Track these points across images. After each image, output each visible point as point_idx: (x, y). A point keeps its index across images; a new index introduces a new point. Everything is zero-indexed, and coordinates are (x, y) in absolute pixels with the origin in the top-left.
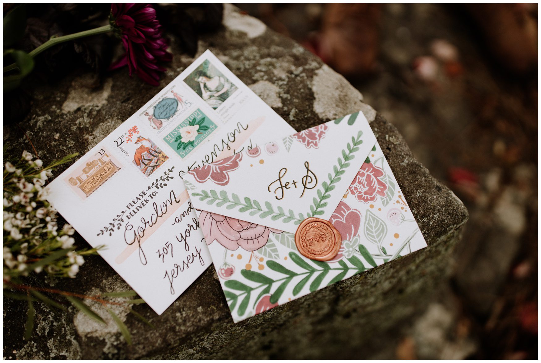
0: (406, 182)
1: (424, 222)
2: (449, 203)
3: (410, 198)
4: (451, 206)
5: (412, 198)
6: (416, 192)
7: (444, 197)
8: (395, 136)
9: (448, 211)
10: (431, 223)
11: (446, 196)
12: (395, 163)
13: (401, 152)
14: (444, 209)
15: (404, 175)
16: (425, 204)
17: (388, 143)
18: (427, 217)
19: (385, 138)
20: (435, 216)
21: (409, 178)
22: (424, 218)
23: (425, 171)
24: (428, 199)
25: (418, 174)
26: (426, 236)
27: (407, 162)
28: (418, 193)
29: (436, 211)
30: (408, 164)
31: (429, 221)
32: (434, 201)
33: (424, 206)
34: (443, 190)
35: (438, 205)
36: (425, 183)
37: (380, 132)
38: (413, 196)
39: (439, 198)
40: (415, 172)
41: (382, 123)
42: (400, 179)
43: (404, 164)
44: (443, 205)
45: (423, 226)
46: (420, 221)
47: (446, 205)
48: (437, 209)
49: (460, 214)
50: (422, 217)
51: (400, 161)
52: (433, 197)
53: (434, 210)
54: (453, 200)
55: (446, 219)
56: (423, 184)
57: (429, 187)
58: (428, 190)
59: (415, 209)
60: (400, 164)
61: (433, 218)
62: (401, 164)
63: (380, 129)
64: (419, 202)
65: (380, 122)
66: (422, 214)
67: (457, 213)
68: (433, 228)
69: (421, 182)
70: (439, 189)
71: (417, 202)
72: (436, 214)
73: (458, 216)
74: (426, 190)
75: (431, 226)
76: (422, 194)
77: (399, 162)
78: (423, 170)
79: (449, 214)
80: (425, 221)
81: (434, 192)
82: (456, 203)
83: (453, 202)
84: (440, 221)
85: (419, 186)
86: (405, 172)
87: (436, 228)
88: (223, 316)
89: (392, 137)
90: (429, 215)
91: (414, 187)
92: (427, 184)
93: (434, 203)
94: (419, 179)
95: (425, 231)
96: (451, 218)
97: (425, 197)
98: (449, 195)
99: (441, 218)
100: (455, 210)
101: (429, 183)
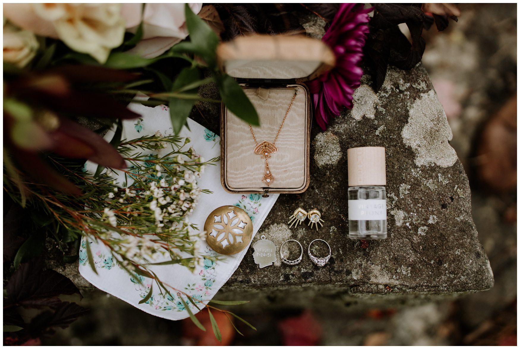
0: (452, 237)
1: (449, 277)
2: (481, 272)
3: (448, 252)
4: (481, 275)
5: (450, 253)
6: (456, 250)
7: (479, 264)
8: (463, 190)
9: (476, 278)
10: (455, 281)
11: (481, 264)
12: (451, 215)
13: (461, 206)
14: (473, 275)
15: (453, 230)
16: (458, 263)
17: (454, 192)
18: (455, 275)
19: (454, 187)
20: (462, 277)
21: (456, 235)
22: (451, 274)
23: (474, 233)
24: (464, 260)
25: (467, 234)
26: (446, 289)
27: (462, 218)
28: (457, 251)
29: (465, 274)
30: (462, 221)
31: (455, 278)
32: (468, 265)
33: (457, 264)
34: (481, 257)
35: (470, 269)
36: (468, 245)
37: (451, 179)
38: (452, 252)
39: (474, 264)
40: (464, 231)
41: (457, 172)
42: (448, 232)
43: (458, 219)
44: (474, 271)
45: (447, 280)
46: (447, 275)
47: (477, 272)
48: (467, 272)
49: (485, 285)
50: (450, 273)
51: (457, 214)
52: (469, 261)
53: (464, 272)
54: (486, 270)
55: (470, 284)
56: (466, 245)
57: (470, 251)
58: (468, 252)
59: (447, 264)
60: (454, 218)
61: (459, 278)
62: (456, 218)
63: (453, 177)
64: (455, 260)
65: (456, 170)
66: (451, 271)
67: (483, 283)
68: (455, 285)
69: (466, 242)
70: (478, 255)
71: (452, 259)
72: (464, 276)
73: (482, 285)
74: (466, 251)
75: (454, 283)
76: (461, 253)
77: (455, 215)
78: (473, 232)
79: (476, 281)
80: (451, 277)
81: (472, 257)
82: (487, 274)
83: (484, 272)
84: (464, 283)
85: (462, 246)
86: (455, 227)
87: (458, 286)
88: (246, 280)
89: (460, 190)
90: (457, 274)
91: (457, 244)
92: (470, 246)
93: (467, 266)
94: (465, 238)
95: (446, 285)
96: (475, 284)
97: (462, 258)
98: (484, 264)
99: (467, 281)
100: (483, 279)
101: (472, 247)
